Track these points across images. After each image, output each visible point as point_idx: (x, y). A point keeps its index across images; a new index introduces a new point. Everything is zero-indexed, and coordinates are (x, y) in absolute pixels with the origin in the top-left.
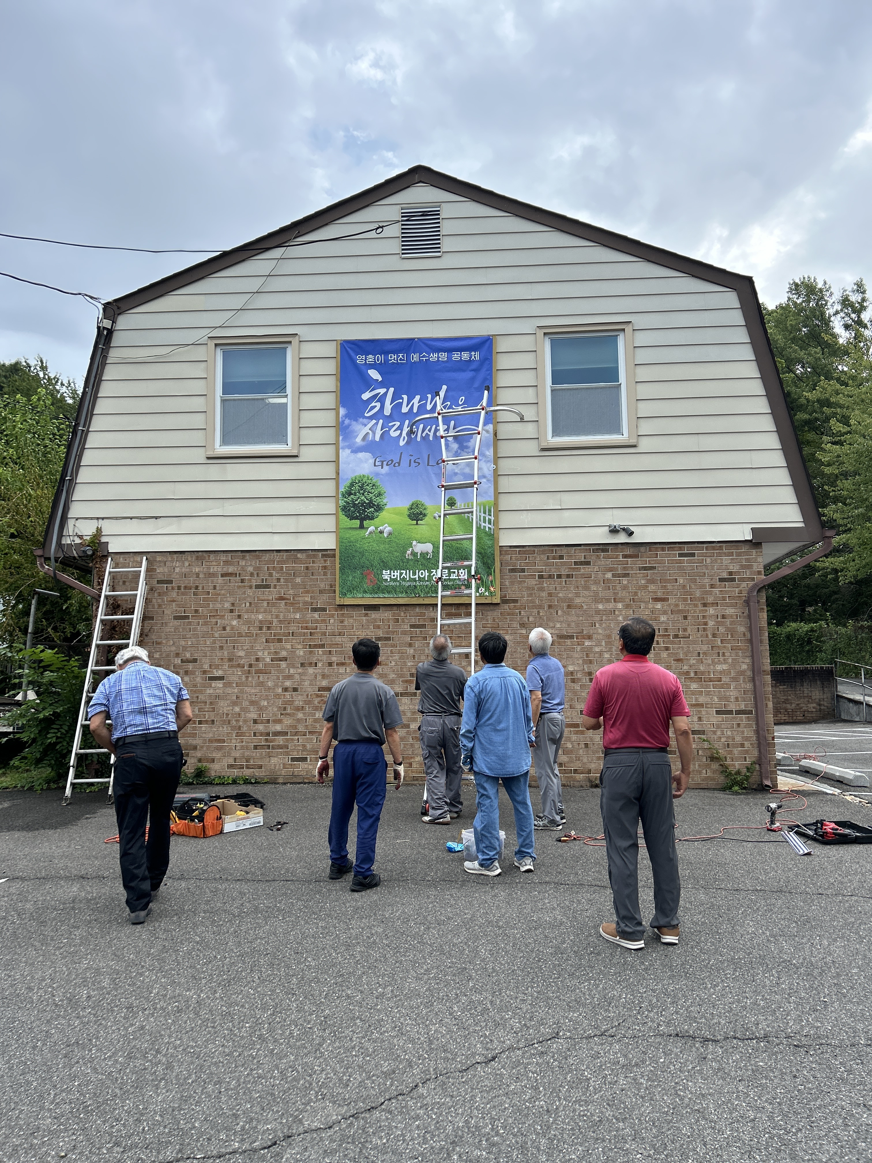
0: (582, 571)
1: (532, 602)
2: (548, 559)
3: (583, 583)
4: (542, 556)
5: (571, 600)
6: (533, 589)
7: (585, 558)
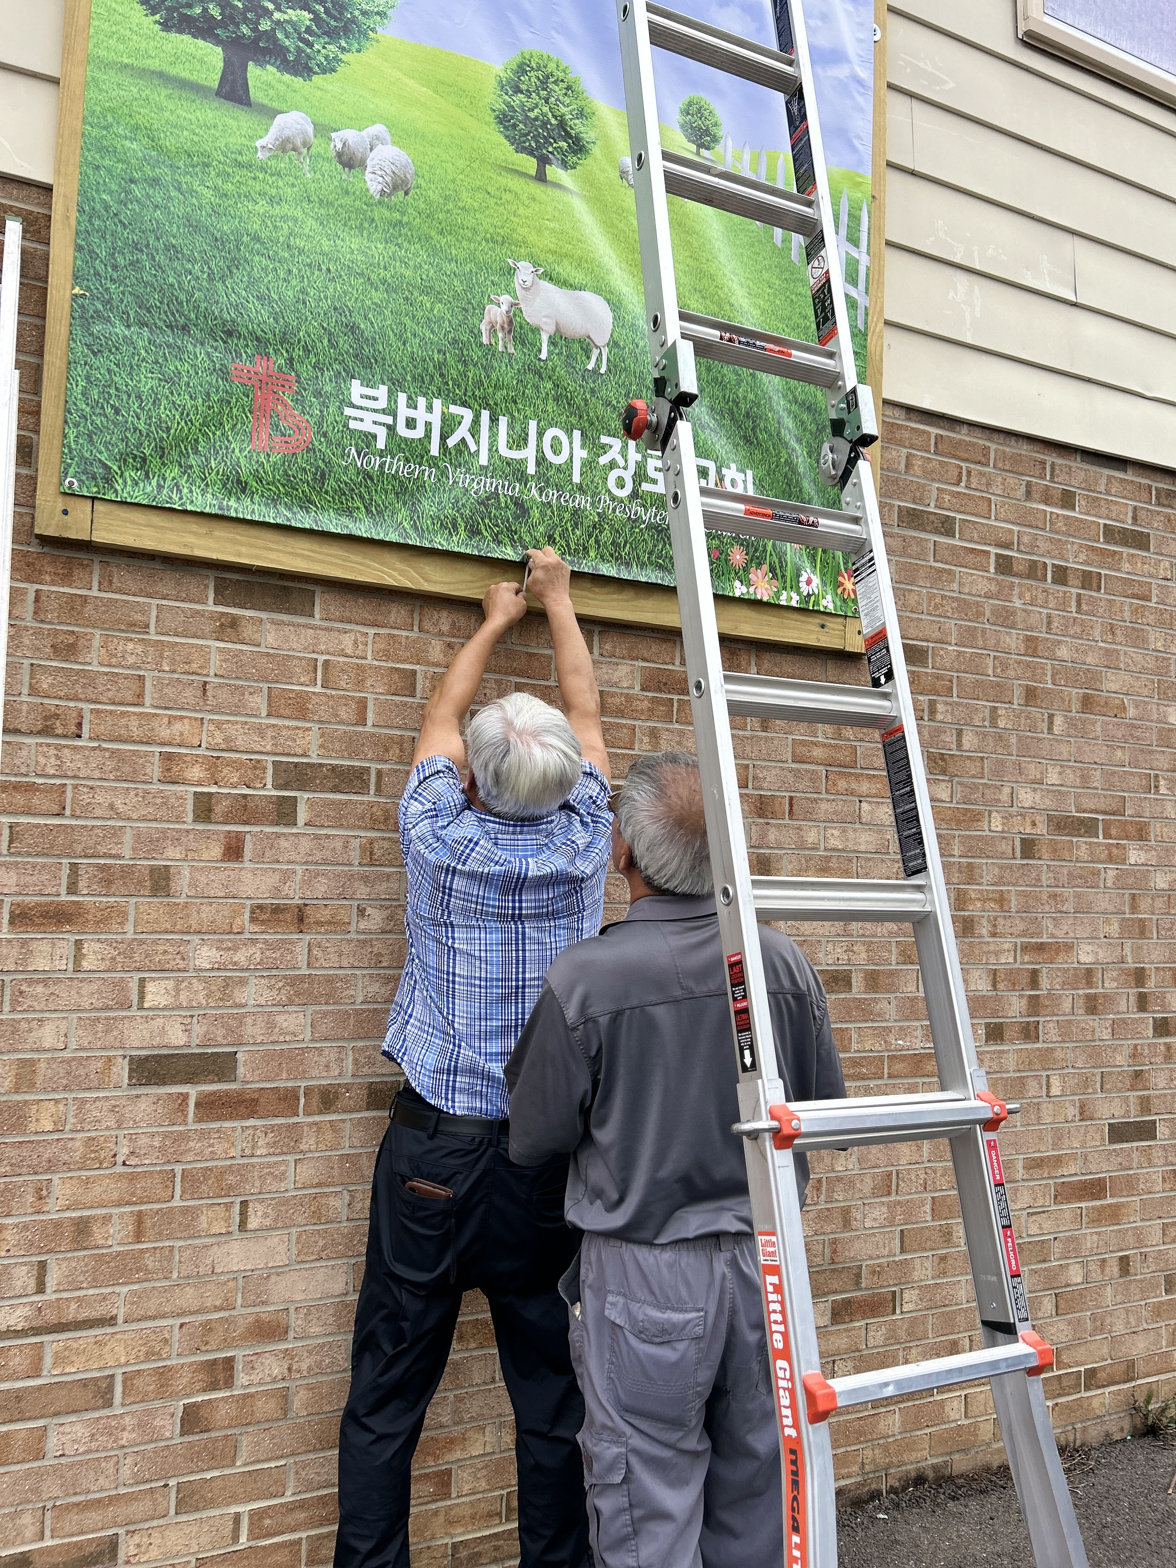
0: (1126, 567)
1: (974, 666)
2: (1028, 494)
3: (1127, 615)
4: (1011, 480)
5: (1092, 678)
6: (980, 614)
7: (1135, 518)
